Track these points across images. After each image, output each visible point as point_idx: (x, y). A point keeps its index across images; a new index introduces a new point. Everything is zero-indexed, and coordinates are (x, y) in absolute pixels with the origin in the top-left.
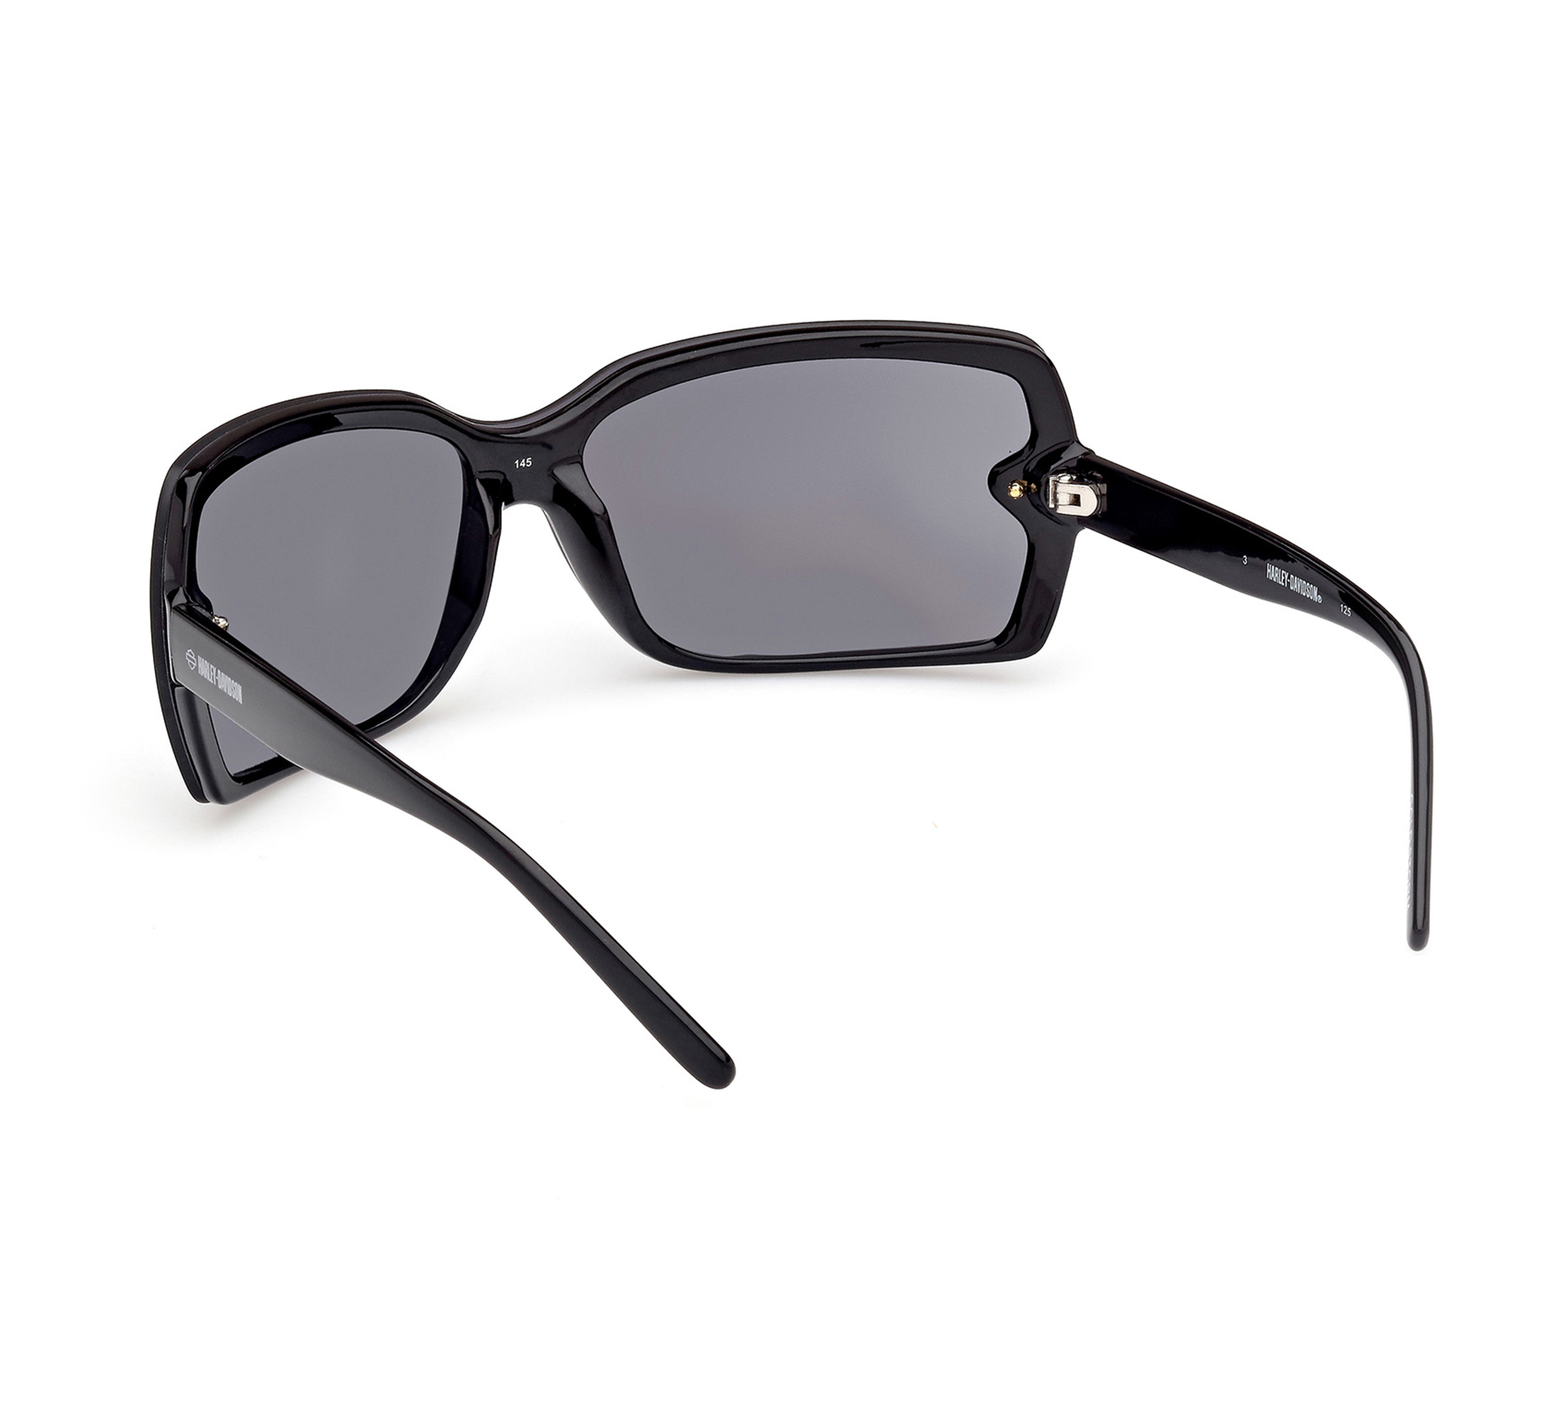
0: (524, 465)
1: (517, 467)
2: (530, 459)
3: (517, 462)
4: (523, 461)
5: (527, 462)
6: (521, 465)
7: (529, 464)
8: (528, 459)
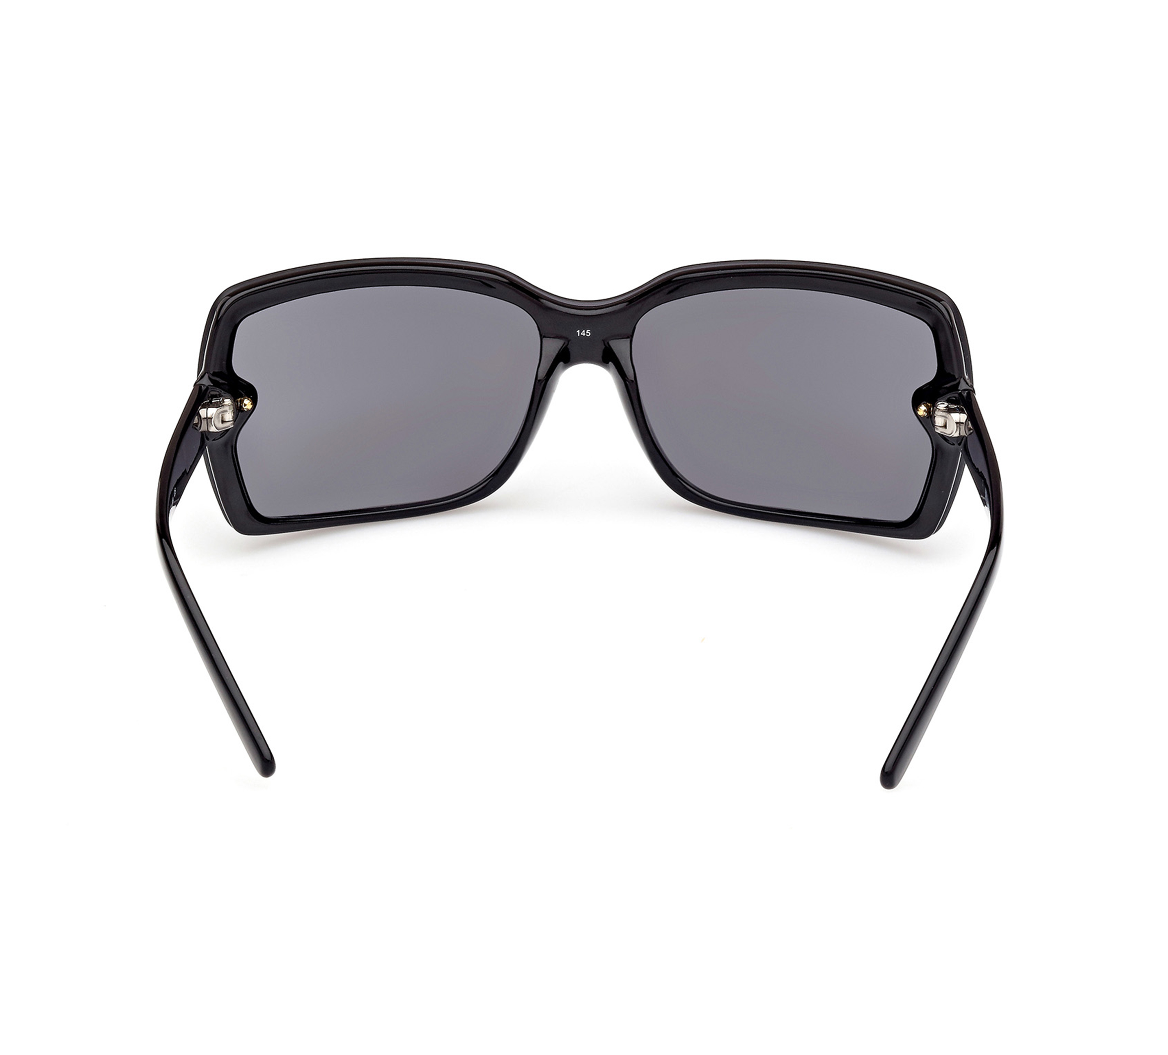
0: (584, 334)
1: (579, 335)
2: (589, 331)
3: (578, 331)
4: (584, 331)
5: (587, 332)
6: (582, 334)
7: (588, 334)
8: (588, 330)
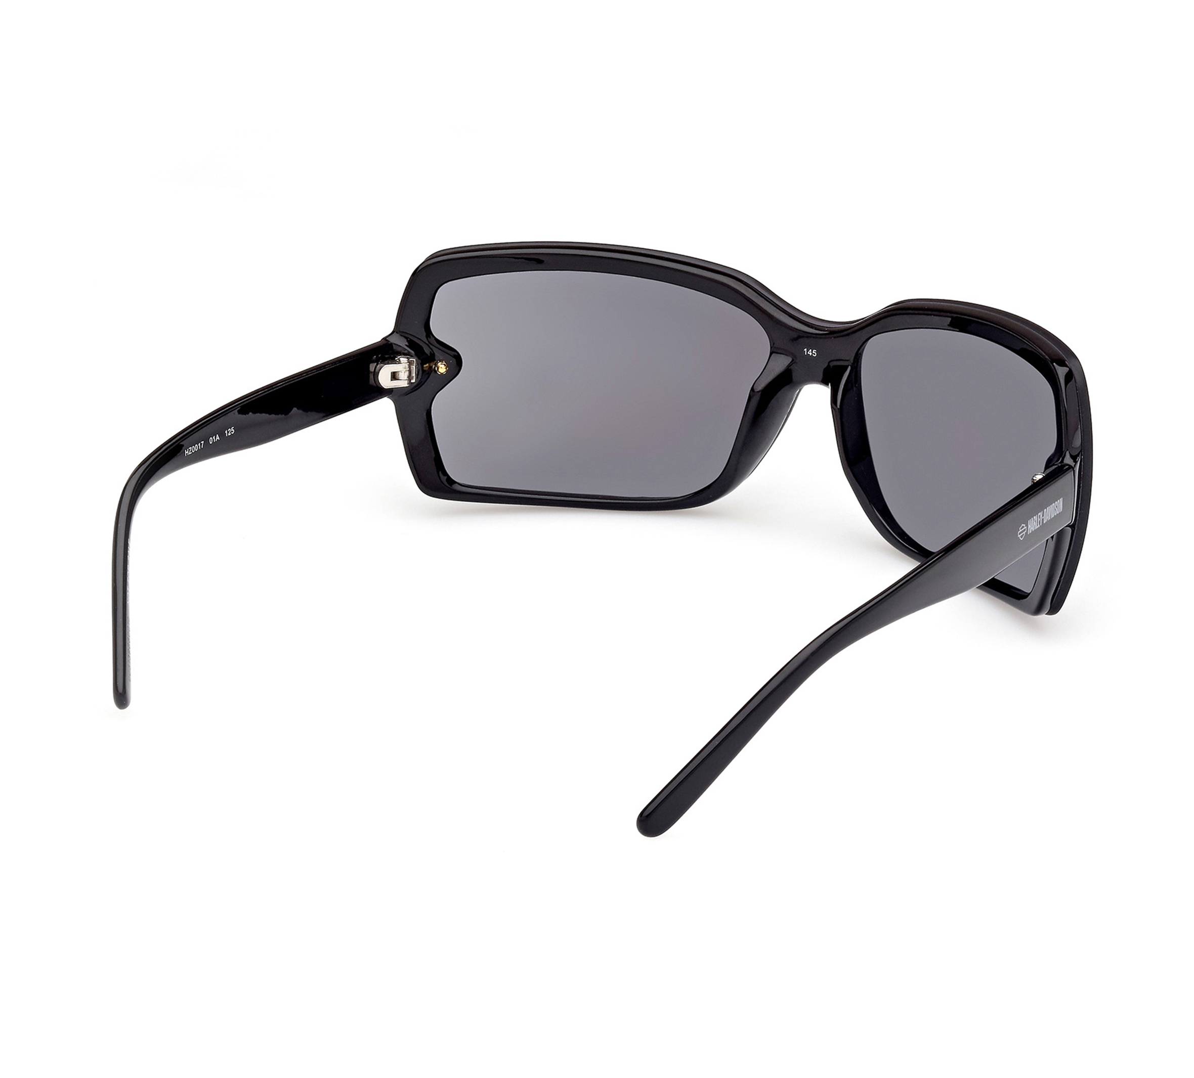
1: (806, 354)
3: (805, 350)
4: (810, 350)
5: (813, 352)
6: (808, 353)
7: (814, 354)
8: (814, 350)
